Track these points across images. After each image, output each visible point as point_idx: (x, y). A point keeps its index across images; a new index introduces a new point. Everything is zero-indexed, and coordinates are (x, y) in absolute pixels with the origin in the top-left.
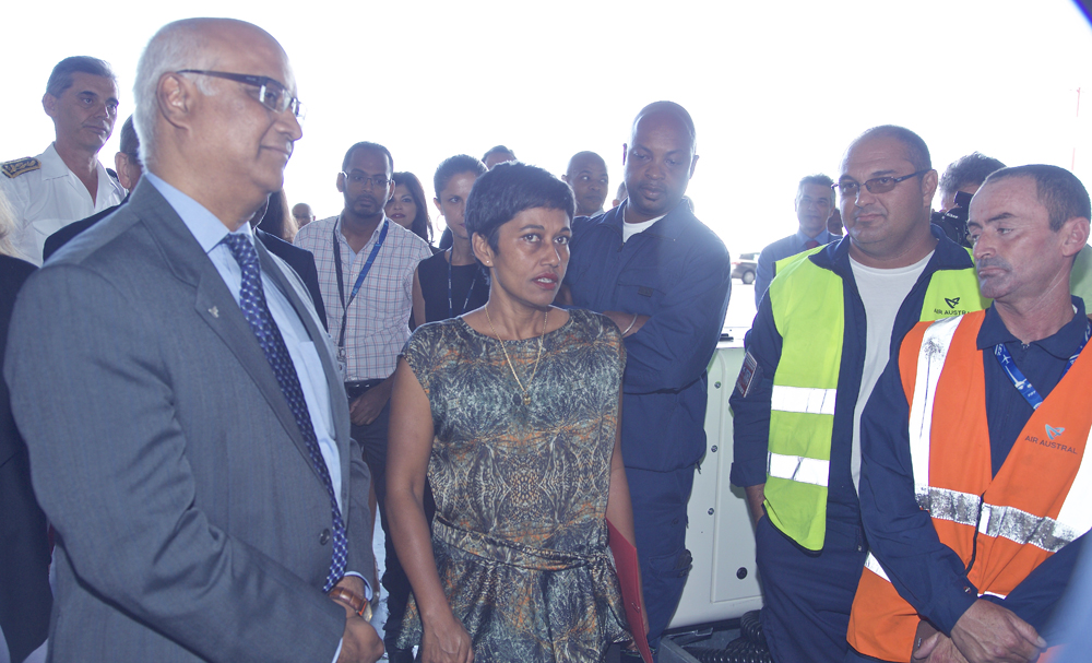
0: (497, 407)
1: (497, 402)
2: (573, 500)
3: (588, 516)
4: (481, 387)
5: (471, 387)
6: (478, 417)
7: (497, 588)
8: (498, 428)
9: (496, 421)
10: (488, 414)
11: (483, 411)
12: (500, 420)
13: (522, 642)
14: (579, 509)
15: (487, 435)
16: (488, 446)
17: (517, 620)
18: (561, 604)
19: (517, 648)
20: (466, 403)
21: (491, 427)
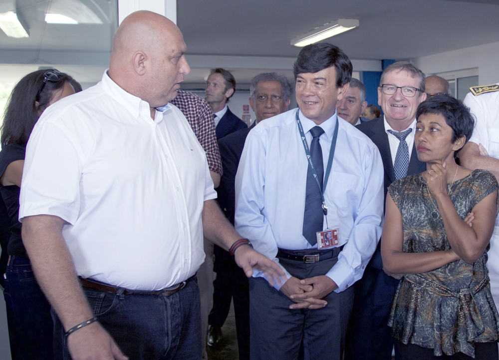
0: (423, 216)
1: (423, 214)
2: (458, 265)
3: (467, 274)
4: (418, 205)
5: (413, 204)
6: (414, 219)
7: (419, 300)
8: (422, 226)
9: (421, 223)
10: (419, 219)
11: (416, 217)
12: (423, 223)
13: (430, 328)
14: (461, 270)
15: (416, 229)
16: (415, 235)
17: (428, 317)
18: (451, 316)
19: (427, 331)
20: (409, 211)
21: (418, 226)
